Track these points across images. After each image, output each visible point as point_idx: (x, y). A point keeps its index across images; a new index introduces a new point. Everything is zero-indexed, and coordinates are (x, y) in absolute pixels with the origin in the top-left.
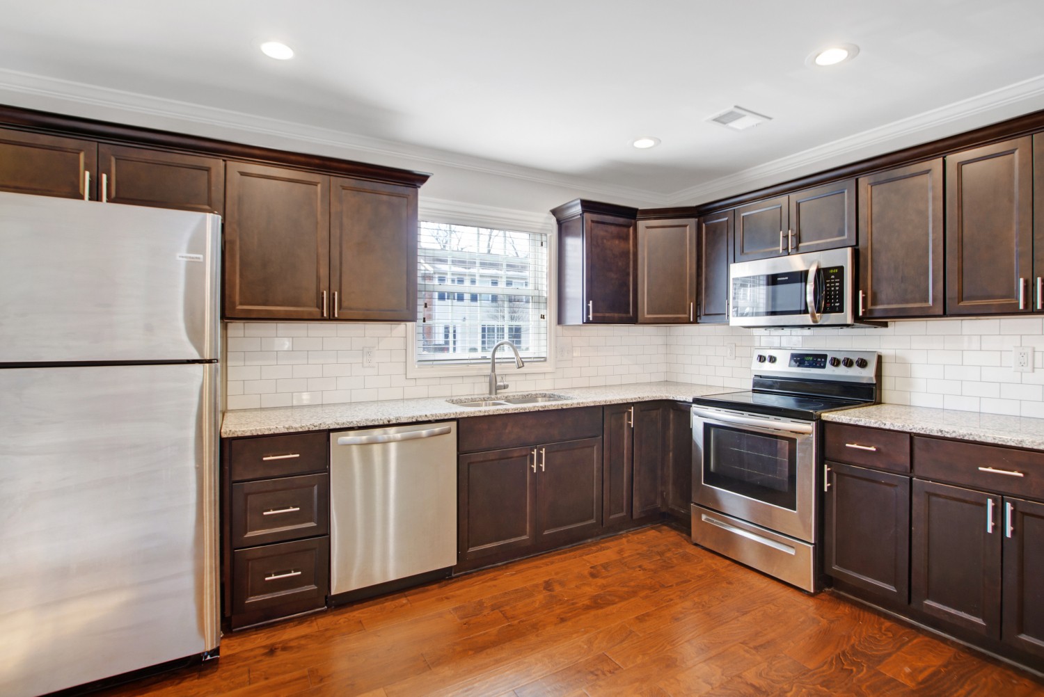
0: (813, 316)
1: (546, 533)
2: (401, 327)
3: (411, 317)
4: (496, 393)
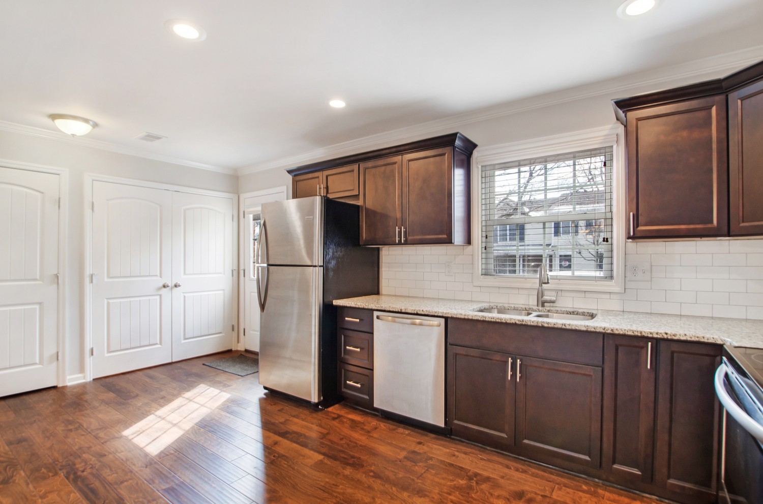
1: (526, 441)
2: (470, 247)
3: (448, 240)
4: (543, 306)
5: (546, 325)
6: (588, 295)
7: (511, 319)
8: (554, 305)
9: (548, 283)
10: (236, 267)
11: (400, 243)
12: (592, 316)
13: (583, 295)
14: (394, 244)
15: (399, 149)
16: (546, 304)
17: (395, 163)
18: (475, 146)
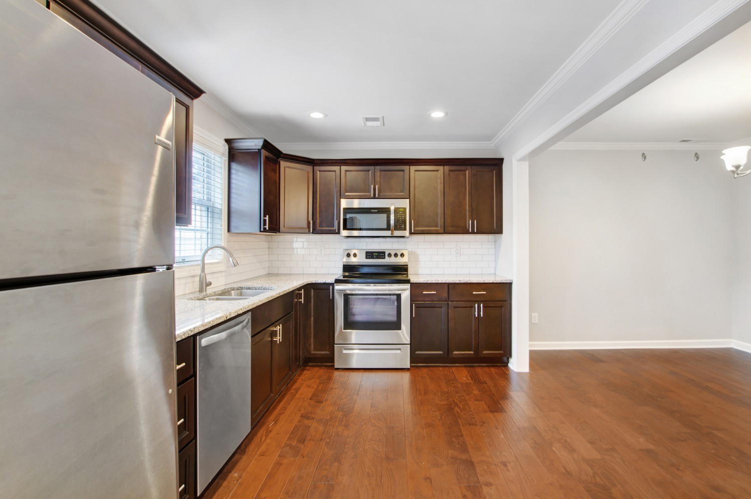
0: (392, 232)
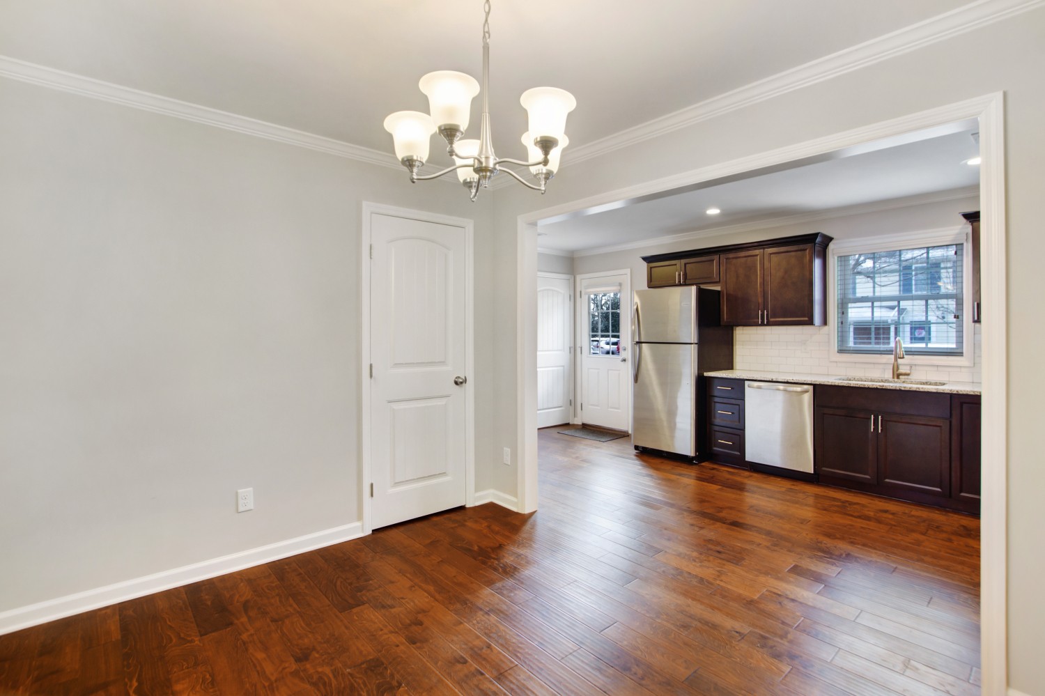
1: (887, 480)
2: (826, 328)
3: (810, 322)
4: (898, 378)
5: (903, 389)
6: (940, 369)
7: (873, 385)
8: (909, 377)
9: (903, 358)
10: (572, 345)
11: (763, 324)
12: (944, 384)
13: (936, 368)
14: (757, 325)
15: (761, 243)
16: (901, 377)
17: (757, 255)
18: (831, 239)
